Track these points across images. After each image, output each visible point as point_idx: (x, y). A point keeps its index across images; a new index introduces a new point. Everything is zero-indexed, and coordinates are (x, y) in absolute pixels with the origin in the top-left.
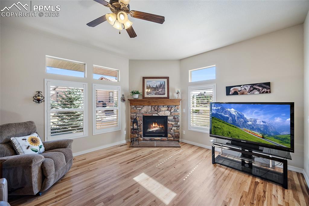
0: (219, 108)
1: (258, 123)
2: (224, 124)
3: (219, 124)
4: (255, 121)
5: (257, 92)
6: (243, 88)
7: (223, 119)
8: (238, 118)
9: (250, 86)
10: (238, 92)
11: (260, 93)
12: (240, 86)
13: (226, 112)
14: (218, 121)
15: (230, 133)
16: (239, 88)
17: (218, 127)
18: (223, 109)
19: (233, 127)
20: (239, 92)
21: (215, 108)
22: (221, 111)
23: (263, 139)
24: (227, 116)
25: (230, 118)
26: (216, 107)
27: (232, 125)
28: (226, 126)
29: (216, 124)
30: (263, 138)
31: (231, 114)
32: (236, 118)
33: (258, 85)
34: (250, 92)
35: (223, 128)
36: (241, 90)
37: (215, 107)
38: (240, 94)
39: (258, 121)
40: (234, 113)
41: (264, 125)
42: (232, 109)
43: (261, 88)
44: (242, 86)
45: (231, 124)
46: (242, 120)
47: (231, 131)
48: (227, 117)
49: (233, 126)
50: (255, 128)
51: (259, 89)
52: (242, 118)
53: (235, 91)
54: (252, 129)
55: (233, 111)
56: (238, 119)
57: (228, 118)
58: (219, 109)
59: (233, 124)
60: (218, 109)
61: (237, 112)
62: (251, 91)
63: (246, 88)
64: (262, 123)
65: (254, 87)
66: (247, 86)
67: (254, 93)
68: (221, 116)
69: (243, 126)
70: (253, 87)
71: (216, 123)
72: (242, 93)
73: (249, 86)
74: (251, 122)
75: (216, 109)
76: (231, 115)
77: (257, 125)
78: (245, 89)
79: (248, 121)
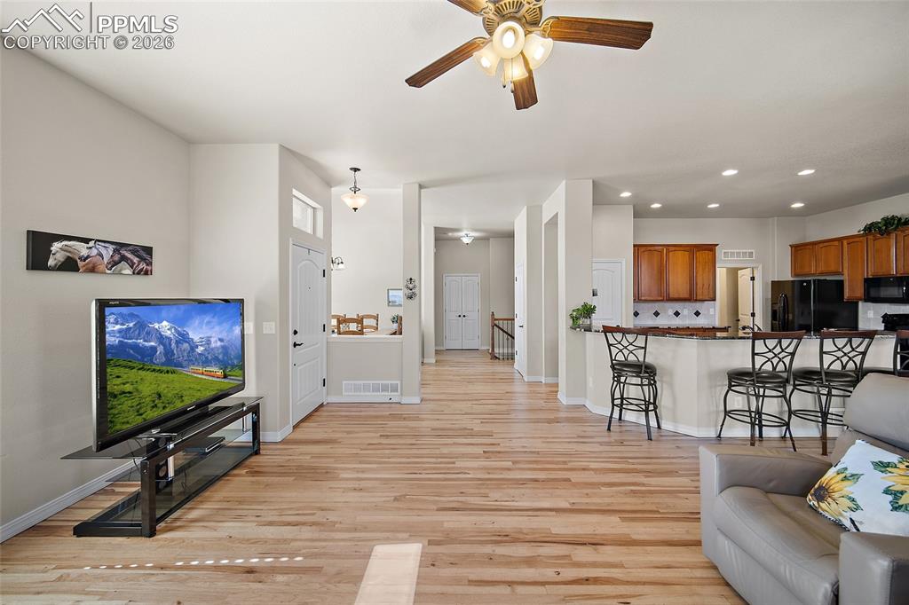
0: (131, 325)
1: (213, 345)
2: (142, 373)
3: (128, 377)
4: (209, 342)
5: (128, 271)
6: (94, 252)
7: (140, 357)
8: (177, 343)
9: (114, 247)
10: (79, 261)
11: (134, 273)
12: (86, 241)
13: (148, 333)
14: (125, 367)
15: (159, 396)
16: (82, 249)
17: (124, 393)
18: (141, 326)
19: (168, 372)
20: (80, 264)
21: (118, 327)
22: (137, 333)
23: (226, 381)
24: (153, 344)
25: (160, 349)
26: (123, 324)
27: (165, 368)
28: (149, 376)
29: (119, 381)
30: (225, 377)
31: (162, 335)
32: (173, 345)
33: (131, 248)
34: (112, 267)
35: (140, 388)
36: (88, 257)
37: (117, 323)
38: (85, 271)
39: (213, 340)
40: (169, 332)
41: (223, 347)
42: (165, 323)
43: (136, 260)
44: (91, 244)
45: (163, 364)
46: (186, 346)
47: (162, 388)
48: (152, 347)
49: (169, 368)
50: (210, 358)
51: (132, 261)
52: (186, 342)
53: (69, 254)
54: (206, 362)
55: (165, 328)
56: (177, 347)
57: (154, 349)
58: (131, 328)
59: (168, 365)
60: (129, 329)
61: (175, 329)
62: (116, 263)
63: (104, 252)
64: (219, 344)
65: (123, 252)
66: (107, 245)
67: (121, 270)
68: (136, 347)
69: (191, 362)
70: (120, 254)
71: (118, 377)
72: (91, 265)
73: (111, 247)
74: (201, 345)
75: (120, 331)
76: (161, 339)
77: (212, 349)
78: (101, 255)
79: (197, 347)
